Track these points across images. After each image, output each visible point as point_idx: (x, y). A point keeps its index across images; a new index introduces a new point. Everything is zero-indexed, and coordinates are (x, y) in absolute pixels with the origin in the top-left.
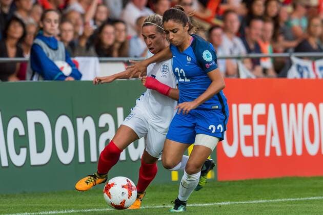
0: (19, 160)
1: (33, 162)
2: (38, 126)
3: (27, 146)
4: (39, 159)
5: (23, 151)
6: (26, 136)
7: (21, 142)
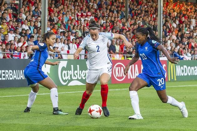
0: (182, 75)
1: (185, 75)
2: (185, 68)
3: (183, 72)
4: (186, 74)
5: (183, 73)
6: (183, 70)
7: (183, 71)
